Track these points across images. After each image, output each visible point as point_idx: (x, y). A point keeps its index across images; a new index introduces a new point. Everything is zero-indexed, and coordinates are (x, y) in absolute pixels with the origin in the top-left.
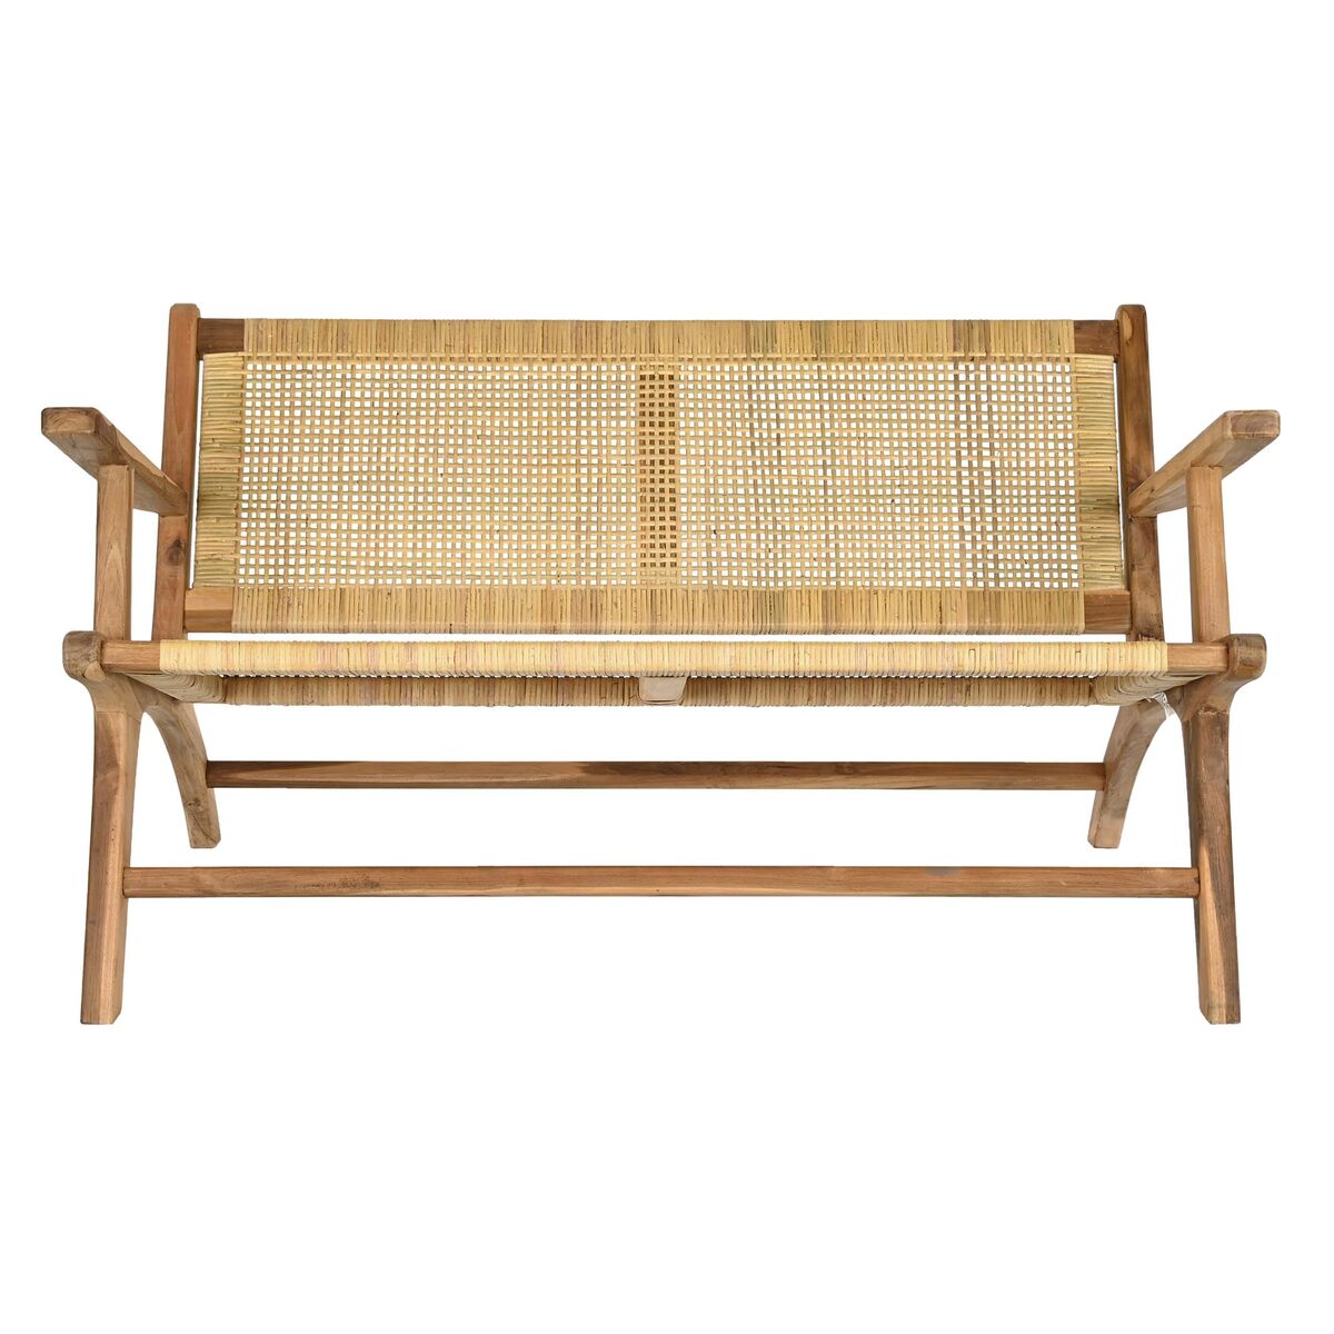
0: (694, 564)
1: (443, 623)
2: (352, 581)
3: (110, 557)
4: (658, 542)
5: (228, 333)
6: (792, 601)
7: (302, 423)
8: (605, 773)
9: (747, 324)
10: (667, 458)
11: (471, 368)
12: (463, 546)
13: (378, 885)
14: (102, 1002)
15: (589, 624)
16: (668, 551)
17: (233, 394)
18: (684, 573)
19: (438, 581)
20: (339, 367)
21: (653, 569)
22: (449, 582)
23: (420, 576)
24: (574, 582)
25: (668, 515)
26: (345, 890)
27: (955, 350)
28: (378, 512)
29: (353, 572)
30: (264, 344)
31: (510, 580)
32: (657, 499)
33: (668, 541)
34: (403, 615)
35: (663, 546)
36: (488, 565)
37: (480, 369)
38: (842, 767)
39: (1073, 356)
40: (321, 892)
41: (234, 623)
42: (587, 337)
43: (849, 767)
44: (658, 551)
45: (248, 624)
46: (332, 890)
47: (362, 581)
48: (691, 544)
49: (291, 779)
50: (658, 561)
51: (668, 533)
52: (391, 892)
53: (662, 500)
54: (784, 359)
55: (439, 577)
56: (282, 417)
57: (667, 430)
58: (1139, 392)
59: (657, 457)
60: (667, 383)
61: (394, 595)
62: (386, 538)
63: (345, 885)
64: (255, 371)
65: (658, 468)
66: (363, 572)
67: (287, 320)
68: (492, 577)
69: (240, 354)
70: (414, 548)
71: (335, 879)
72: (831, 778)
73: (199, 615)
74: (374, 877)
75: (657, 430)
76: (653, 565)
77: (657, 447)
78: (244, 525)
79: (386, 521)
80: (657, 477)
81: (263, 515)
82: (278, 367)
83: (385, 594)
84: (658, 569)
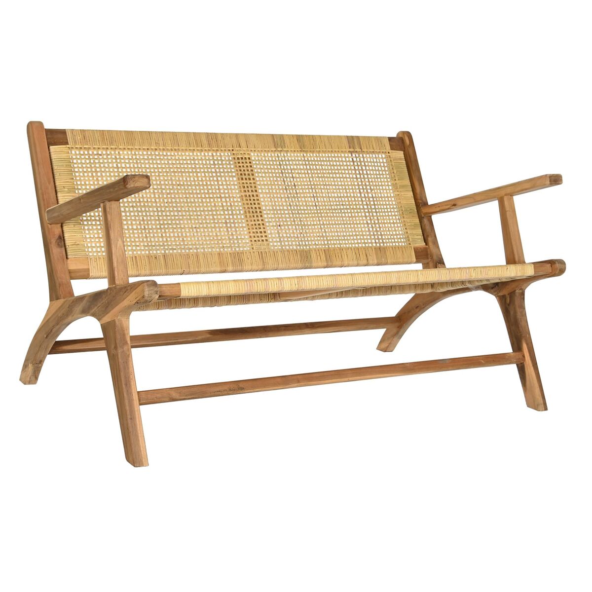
0: (275, 240)
1: (180, 270)
2: (139, 253)
3: (118, 245)
4: (259, 231)
5: (60, 136)
6: (313, 255)
7: (102, 179)
8: (219, 334)
9: (273, 135)
10: (255, 194)
11: (169, 154)
12: (182, 235)
13: (243, 389)
14: (143, 456)
15: (240, 268)
16: (263, 234)
17: (68, 165)
18: (271, 244)
19: (175, 251)
20: (113, 153)
21: (259, 242)
22: (179, 251)
23: (167, 249)
24: (229, 249)
25: (260, 218)
26: (231, 392)
27: (350, 148)
28: (143, 220)
29: (138, 248)
30: (77, 141)
31: (204, 250)
32: (254, 212)
33: (262, 230)
34: (163, 266)
35: (261, 232)
36: (194, 243)
37: (173, 154)
38: (308, 325)
39: (390, 151)
40: (221, 394)
41: (91, 275)
42: (213, 140)
43: (310, 325)
44: (259, 235)
45: (98, 274)
46: (226, 393)
47: (143, 252)
48: (272, 231)
49: (87, 348)
50: (260, 239)
51: (262, 227)
52: (248, 391)
53: (256, 212)
54: (290, 151)
55: (175, 249)
56: (92, 176)
57: (252, 181)
58: (416, 165)
59: (251, 194)
60: (248, 161)
61: (157, 257)
62: (149, 232)
63: (230, 390)
64: (76, 154)
65: (252, 198)
66: (143, 248)
67: (85, 130)
68: (197, 249)
69: (68, 146)
70: (162, 236)
71: (226, 387)
72: (305, 330)
73: (75, 271)
74: (241, 385)
75: (248, 182)
76: (259, 241)
77: (250, 189)
78: (86, 228)
79: (148, 224)
80: (252, 202)
81: (94, 223)
82: (86, 153)
83: (154, 257)
84: (261, 242)
